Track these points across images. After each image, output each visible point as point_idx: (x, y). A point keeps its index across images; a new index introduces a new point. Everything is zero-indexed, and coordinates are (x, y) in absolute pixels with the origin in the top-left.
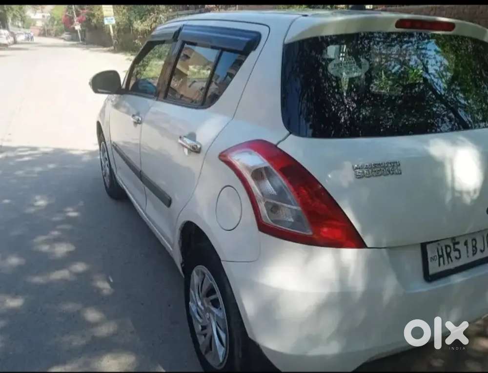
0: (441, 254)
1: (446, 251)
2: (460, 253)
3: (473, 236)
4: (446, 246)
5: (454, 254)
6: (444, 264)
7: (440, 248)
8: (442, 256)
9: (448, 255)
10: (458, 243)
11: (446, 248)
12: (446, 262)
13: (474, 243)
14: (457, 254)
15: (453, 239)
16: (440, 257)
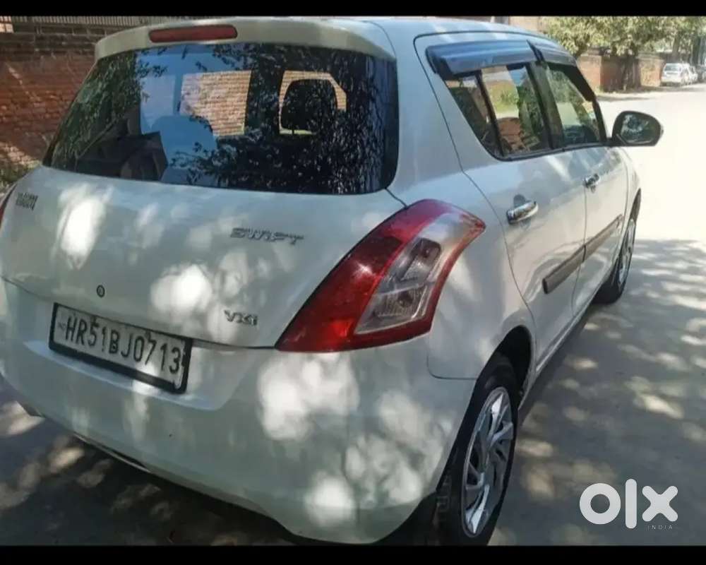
0: (72, 325)
1: (80, 328)
2: (96, 339)
3: (116, 328)
4: (82, 321)
5: (88, 336)
6: (72, 339)
7: (73, 320)
8: (73, 330)
9: (81, 333)
10: (97, 326)
11: (80, 324)
12: (75, 338)
13: (115, 337)
14: (92, 338)
15: (94, 317)
16: (69, 328)
